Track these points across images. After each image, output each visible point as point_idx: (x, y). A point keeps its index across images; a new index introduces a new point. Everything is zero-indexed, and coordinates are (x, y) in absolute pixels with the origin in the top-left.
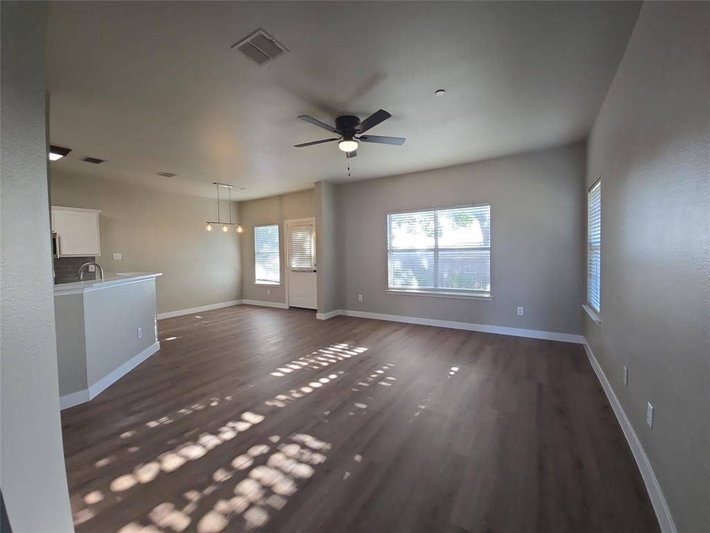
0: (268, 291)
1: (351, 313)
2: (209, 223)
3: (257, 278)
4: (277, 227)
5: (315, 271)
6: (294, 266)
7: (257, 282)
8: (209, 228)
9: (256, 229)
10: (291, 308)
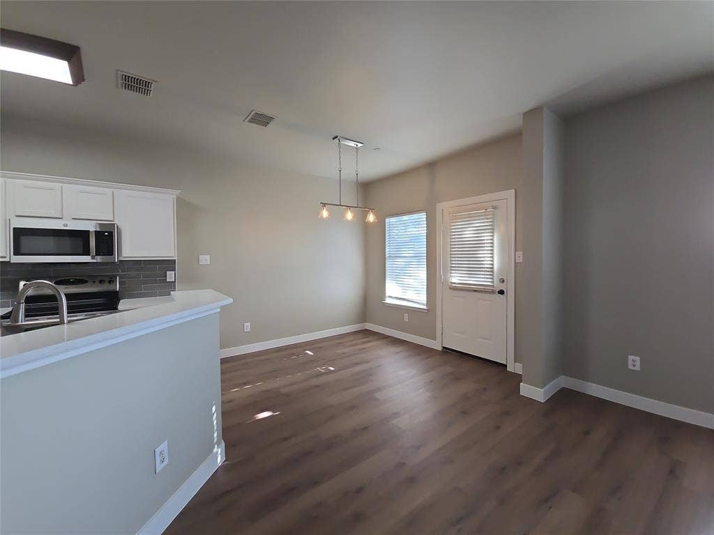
0: (406, 315)
1: (596, 390)
2: (324, 205)
3: (387, 294)
4: (423, 216)
5: (501, 292)
6: (454, 280)
7: (388, 301)
8: (325, 214)
9: (387, 220)
10: (446, 350)
